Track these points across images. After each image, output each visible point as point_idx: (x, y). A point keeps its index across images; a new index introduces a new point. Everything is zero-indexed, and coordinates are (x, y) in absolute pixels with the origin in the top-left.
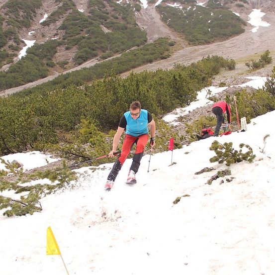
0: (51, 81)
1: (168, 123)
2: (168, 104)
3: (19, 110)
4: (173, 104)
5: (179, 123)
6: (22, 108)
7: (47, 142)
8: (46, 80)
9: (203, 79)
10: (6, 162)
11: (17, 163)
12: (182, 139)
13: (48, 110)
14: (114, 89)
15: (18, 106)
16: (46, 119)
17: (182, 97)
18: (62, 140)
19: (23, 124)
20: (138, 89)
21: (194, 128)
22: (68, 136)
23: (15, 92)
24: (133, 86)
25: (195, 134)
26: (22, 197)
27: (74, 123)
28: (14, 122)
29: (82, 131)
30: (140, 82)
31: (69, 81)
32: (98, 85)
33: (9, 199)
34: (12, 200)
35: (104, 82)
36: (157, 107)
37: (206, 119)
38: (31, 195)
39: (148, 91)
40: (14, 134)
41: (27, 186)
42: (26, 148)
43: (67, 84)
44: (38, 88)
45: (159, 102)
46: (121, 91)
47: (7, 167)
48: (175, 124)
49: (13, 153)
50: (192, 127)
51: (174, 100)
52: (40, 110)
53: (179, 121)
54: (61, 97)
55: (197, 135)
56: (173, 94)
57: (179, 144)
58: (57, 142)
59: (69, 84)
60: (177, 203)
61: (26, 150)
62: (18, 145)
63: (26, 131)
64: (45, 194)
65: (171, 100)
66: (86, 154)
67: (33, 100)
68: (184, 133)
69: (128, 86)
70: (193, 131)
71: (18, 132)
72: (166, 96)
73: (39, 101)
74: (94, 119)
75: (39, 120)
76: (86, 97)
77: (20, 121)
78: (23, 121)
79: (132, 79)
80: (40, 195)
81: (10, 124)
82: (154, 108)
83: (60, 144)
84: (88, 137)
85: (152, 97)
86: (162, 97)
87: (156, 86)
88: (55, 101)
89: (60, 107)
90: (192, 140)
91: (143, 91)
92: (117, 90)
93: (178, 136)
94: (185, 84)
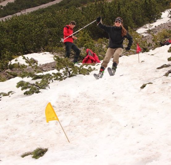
0: (58, 4)
1: (140, 34)
2: (141, 20)
3: (35, 23)
4: (144, 21)
5: (148, 34)
6: (37, 22)
7: (54, 46)
8: (54, 3)
9: (167, 3)
10: (26, 58)
11: (34, 60)
12: (149, 45)
13: (56, 24)
14: (102, 10)
15: (35, 21)
16: (55, 30)
17: (151, 16)
19: (38, 33)
20: (119, 10)
21: (158, 38)
23: (32, 11)
24: (115, 7)
25: (159, 42)
26: (37, 83)
28: (32, 31)
29: (79, 39)
30: (121, 4)
31: (71, 4)
32: (91, 7)
33: (28, 83)
34: (30, 84)
35: (96, 4)
36: (132, 23)
37: (167, 31)
38: (43, 81)
39: (126, 11)
40: (32, 40)
41: (40, 75)
42: (40, 50)
43: (69, 6)
44: (49, 8)
45: (134, 19)
46: (107, 10)
47: (27, 62)
48: (145, 35)
49: (31, 53)
50: (157, 37)
51: (145, 18)
52: (50, 23)
53: (148, 33)
54: (65, 15)
55: (160, 43)
56: (144, 14)
57: (147, 49)
58: (62, 46)
59: (71, 6)
60: (143, 88)
61: (40, 51)
62: (34, 47)
63: (40, 38)
64: (53, 81)
65: (142, 18)
66: (81, 54)
67: (45, 16)
68: (151, 42)
69: (112, 7)
70: (158, 40)
71: (35, 38)
72: (139, 15)
73: (49, 17)
74: (88, 31)
75: (49, 30)
76: (82, 15)
77: (36, 31)
78: (38, 31)
79: (116, 2)
80: (49, 81)
81: (29, 33)
82: (130, 23)
83: (64, 47)
84: (83, 43)
85: (129, 15)
86: (136, 16)
87: (132, 7)
88: (61, 17)
89: (64, 21)
90: (156, 46)
91: (123, 11)
92: (105, 10)
93: (146, 43)
94: (153, 6)
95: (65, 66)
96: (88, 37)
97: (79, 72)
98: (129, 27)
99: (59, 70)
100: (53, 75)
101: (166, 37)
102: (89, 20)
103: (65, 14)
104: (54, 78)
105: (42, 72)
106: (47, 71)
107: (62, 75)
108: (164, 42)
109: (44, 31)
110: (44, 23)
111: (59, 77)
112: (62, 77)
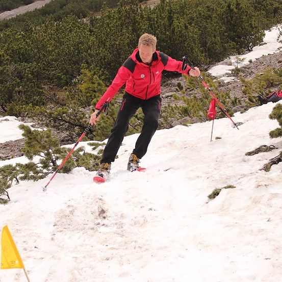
1: (215, 78)
2: (218, 48)
4: (225, 49)
5: (233, 78)
7: (27, 103)
8: (31, 7)
12: (234, 103)
13: (32, 54)
14: (134, 23)
16: (27, 68)
17: (240, 38)
18: (51, 100)
20: (170, 25)
22: (62, 95)
24: (163, 19)
27: (72, 75)
29: (83, 87)
30: (174, 13)
31: (67, 10)
32: (109, 17)
35: (119, 12)
36: (199, 54)
37: (276, 72)
39: (186, 28)
43: (63, 14)
44: (19, 19)
45: (204, 44)
48: (227, 80)
50: (251, 84)
51: (228, 42)
52: (19, 53)
53: (234, 76)
54: (52, 34)
56: (226, 34)
58: (43, 104)
59: (66, 14)
60: (214, 197)
64: (18, 181)
65: (222, 42)
66: (86, 122)
67: (10, 38)
68: (239, 95)
69: (156, 19)
70: (253, 90)
72: (215, 37)
73: (18, 40)
74: (102, 69)
75: (16, 69)
76: (90, 35)
79: (163, 9)
80: (10, 182)
82: (195, 54)
83: (48, 106)
84: (91, 96)
85: (192, 37)
86: (208, 37)
87: (199, 20)
88: (44, 39)
89: (50, 49)
90: (250, 105)
91: (178, 28)
92: (139, 24)
93: (229, 98)
94: (244, 17)
95: (44, 147)
96: (99, 84)
97: (77, 161)
99: (31, 158)
100: (18, 168)
101: (271, 85)
102: (105, 46)
103: (53, 32)
104: (20, 175)
106: (9, 159)
107: (37, 167)
108: (268, 95)
110: (6, 51)
111: (31, 174)
112: (37, 173)
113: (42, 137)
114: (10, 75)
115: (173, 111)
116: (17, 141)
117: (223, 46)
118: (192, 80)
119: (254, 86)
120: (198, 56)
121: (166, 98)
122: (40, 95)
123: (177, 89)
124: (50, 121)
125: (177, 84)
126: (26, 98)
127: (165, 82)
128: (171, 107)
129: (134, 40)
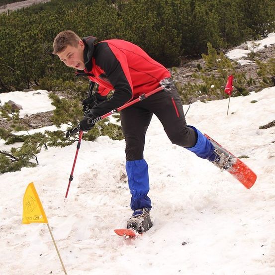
1: (232, 61)
2: (236, 34)
3: (22, 32)
4: (242, 35)
5: (249, 61)
6: (26, 30)
7: (58, 79)
11: (14, 106)
12: (249, 83)
14: (159, 8)
15: (22, 26)
17: (256, 25)
19: (26, 51)
20: (193, 10)
23: (20, 8)
24: (186, 5)
25: (270, 76)
26: (13, 150)
28: (14, 48)
36: (218, 38)
38: (25, 146)
39: (207, 13)
40: (13, 66)
41: (22, 136)
42: (29, 86)
44: (53, 4)
45: (223, 30)
46: (168, 10)
48: (243, 63)
49: (9, 91)
50: (266, 66)
51: (245, 28)
52: (52, 33)
53: (250, 59)
54: (82, 17)
55: (273, 78)
56: (243, 21)
57: (244, 90)
58: (73, 80)
61: (29, 88)
62: (17, 80)
63: (29, 61)
64: (46, 148)
65: (239, 28)
67: (44, 19)
68: (254, 76)
69: (179, 5)
70: (268, 72)
71: (18, 62)
72: (233, 23)
73: (51, 21)
76: (118, 19)
77: (23, 46)
78: (26, 47)
80: (39, 148)
81: (9, 51)
82: (214, 38)
83: (77, 83)
85: (212, 22)
86: (227, 23)
87: (219, 7)
88: (75, 21)
89: (81, 30)
90: (264, 85)
91: (200, 14)
92: (163, 9)
93: (245, 78)
94: (261, 6)
97: (102, 130)
98: (209, 44)
100: (46, 136)
102: (131, 28)
104: (49, 142)
105: (27, 130)
106: (39, 128)
109: (38, 47)
110: (40, 31)
111: (59, 141)
112: (65, 140)
113: (70, 106)
114: (43, 52)
115: (193, 89)
116: (47, 112)
117: (240, 32)
118: (211, 60)
119: (268, 69)
120: (217, 40)
121: (186, 77)
122: (70, 72)
123: (196, 70)
124: (78, 95)
125: (196, 65)
126: (57, 74)
127: (186, 63)
128: (191, 85)
129: (158, 23)
